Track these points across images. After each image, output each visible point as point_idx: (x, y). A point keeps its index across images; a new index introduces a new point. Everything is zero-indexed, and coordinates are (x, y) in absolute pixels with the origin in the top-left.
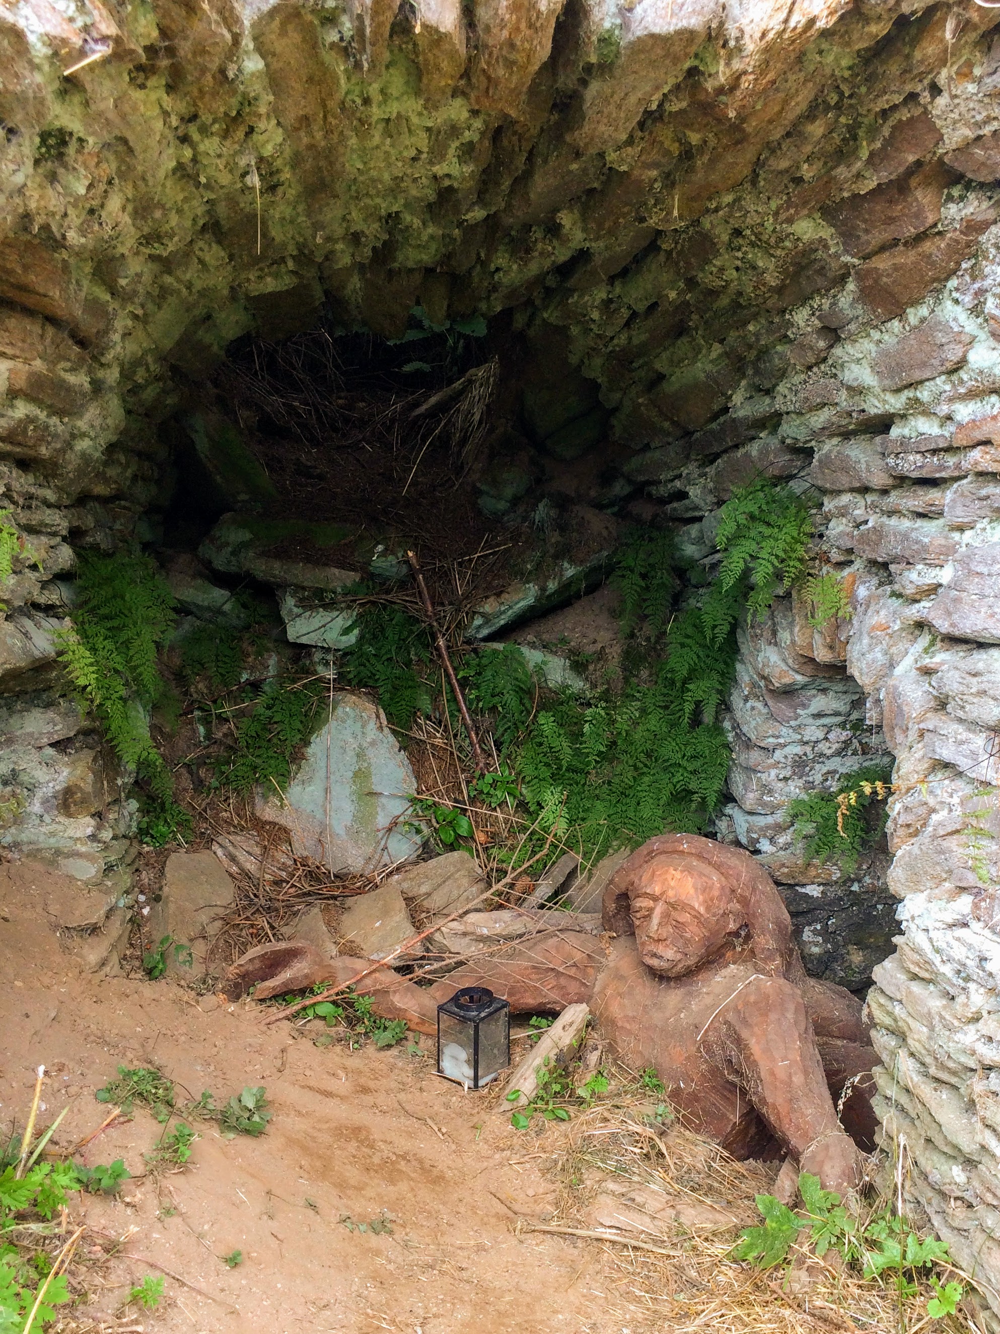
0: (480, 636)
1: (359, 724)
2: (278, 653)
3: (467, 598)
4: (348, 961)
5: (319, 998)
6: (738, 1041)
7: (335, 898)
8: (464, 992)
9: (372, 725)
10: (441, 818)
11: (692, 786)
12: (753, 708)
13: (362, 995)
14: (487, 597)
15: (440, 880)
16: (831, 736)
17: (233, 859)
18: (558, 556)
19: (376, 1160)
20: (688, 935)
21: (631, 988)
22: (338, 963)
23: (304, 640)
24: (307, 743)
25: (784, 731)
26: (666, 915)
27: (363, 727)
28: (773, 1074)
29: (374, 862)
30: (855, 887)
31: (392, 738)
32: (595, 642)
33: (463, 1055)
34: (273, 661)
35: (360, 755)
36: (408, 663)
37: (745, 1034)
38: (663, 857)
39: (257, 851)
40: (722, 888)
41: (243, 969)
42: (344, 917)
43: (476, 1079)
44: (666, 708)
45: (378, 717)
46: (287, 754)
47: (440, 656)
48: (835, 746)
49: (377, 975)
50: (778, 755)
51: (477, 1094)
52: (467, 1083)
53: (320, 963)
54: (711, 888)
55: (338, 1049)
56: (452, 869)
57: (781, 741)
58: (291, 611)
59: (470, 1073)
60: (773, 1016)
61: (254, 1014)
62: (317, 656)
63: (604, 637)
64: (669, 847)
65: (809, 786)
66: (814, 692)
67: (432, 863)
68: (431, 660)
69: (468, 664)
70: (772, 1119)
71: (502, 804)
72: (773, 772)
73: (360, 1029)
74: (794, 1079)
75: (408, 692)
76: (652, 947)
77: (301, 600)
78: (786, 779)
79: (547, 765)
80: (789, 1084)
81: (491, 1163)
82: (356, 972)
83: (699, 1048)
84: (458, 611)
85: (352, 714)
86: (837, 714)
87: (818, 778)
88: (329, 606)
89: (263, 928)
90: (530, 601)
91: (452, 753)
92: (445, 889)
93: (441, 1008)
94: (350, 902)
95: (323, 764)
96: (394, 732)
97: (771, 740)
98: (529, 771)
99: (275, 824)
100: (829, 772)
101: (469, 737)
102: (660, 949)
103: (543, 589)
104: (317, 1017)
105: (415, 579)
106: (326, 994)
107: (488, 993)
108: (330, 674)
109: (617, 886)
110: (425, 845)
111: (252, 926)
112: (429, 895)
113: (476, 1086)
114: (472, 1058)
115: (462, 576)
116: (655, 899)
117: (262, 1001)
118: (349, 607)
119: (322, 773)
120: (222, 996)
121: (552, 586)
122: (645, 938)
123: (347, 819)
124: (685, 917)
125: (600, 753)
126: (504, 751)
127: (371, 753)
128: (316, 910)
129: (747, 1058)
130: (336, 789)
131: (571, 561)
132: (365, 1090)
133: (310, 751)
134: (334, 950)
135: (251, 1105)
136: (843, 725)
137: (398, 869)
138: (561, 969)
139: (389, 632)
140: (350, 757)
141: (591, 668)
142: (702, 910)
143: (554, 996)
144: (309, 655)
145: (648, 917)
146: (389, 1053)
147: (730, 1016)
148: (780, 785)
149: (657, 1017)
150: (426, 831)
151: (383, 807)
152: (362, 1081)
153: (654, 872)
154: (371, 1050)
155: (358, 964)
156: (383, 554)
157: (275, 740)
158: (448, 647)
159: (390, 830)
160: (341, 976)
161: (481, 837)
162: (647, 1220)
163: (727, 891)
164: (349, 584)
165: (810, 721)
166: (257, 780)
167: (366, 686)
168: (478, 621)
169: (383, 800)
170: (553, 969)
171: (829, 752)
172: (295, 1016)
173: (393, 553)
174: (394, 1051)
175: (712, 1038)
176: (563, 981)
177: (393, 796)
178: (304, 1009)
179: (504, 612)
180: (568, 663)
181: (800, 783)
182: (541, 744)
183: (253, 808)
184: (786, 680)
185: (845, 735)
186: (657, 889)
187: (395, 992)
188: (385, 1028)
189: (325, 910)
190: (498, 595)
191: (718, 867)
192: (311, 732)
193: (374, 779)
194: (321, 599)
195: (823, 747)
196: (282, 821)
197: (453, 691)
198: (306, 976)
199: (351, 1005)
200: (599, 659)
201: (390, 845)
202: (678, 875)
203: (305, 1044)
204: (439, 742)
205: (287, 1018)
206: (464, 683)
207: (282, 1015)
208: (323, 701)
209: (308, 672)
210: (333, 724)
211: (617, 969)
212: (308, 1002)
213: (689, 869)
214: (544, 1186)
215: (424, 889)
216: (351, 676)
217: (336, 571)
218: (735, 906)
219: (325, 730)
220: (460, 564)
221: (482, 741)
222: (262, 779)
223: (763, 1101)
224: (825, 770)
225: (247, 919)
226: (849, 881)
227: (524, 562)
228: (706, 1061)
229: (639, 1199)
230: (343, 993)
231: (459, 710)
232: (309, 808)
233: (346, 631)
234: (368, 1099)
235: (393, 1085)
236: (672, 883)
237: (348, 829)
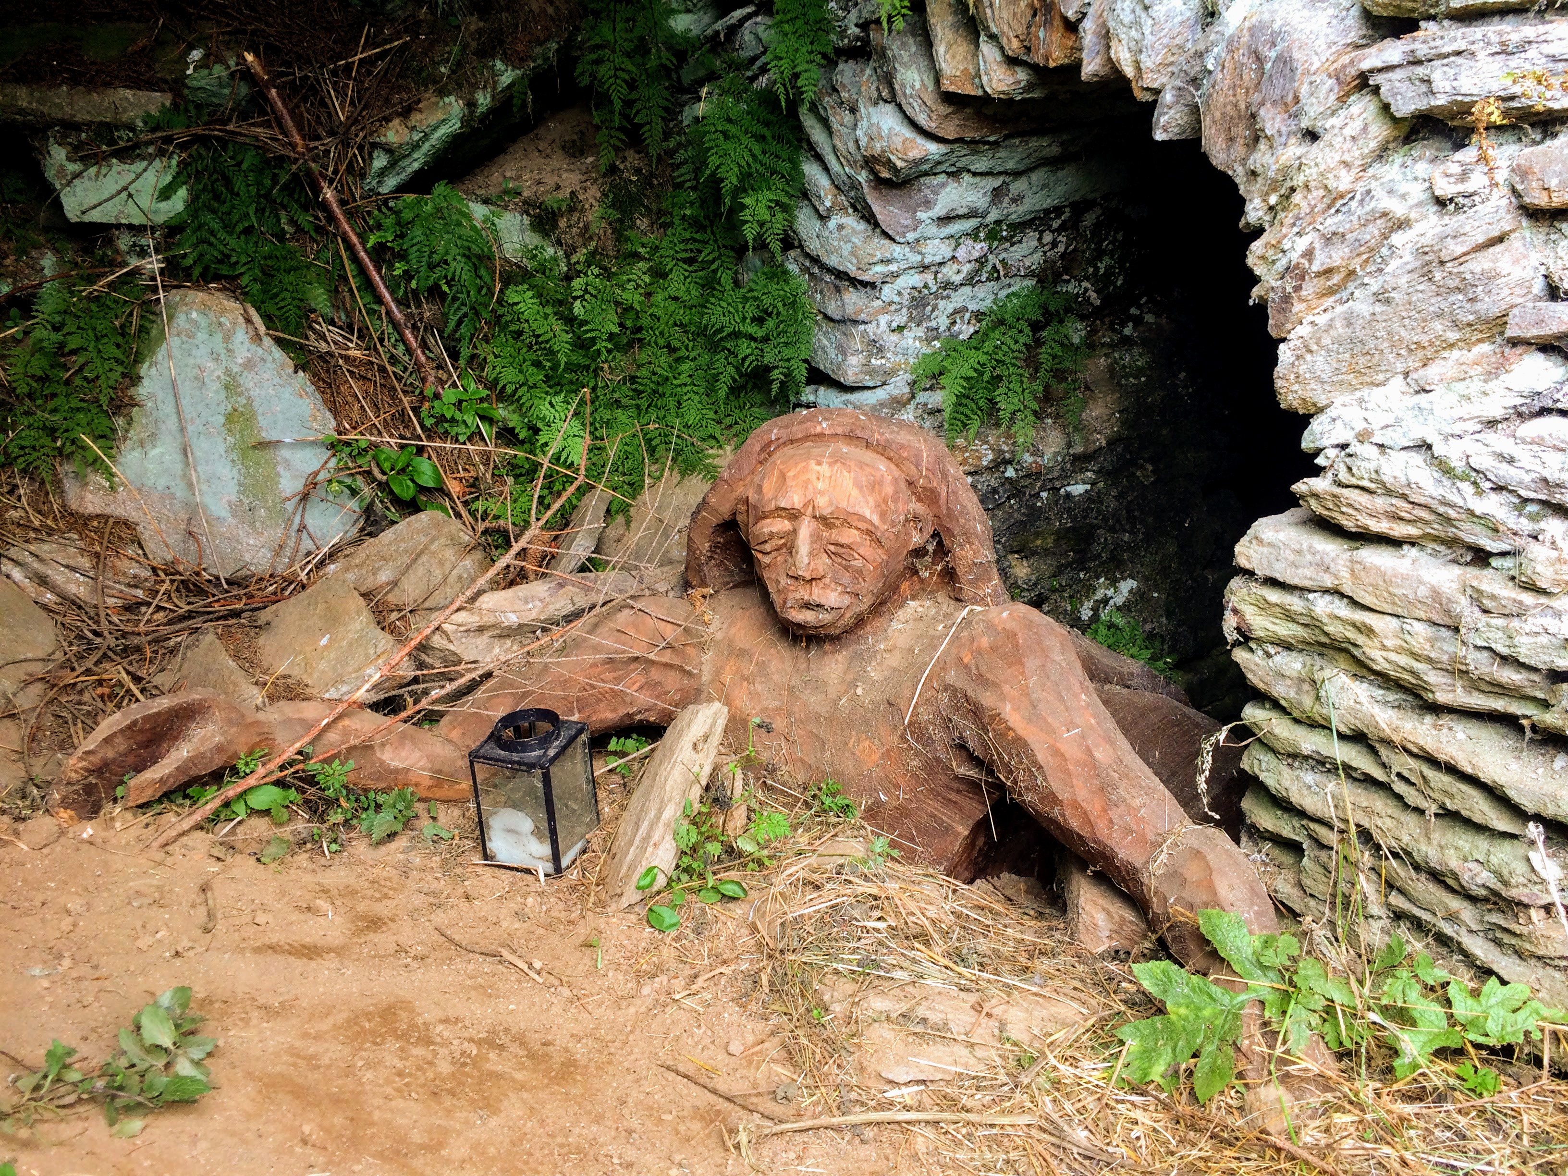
0: (384, 190)
1: (219, 337)
2: (56, 251)
3: (356, 122)
4: (289, 709)
5: (251, 781)
6: (976, 712)
7: (237, 614)
8: (509, 720)
9: (241, 336)
10: (386, 466)
11: (769, 358)
12: (840, 227)
13: (328, 761)
14: (388, 119)
15: (406, 560)
16: (961, 253)
17: (43, 581)
18: (485, 53)
19: (445, 1067)
20: (858, 563)
21: (762, 665)
22: (273, 715)
23: (95, 216)
24: (136, 380)
25: (897, 251)
26: (816, 538)
27: (227, 339)
28: (1057, 753)
29: (288, 552)
30: (1010, 473)
31: (278, 353)
32: (558, 188)
33: (525, 823)
34: (48, 262)
35: (231, 387)
36: (281, 236)
37: (987, 699)
38: (788, 450)
39: (85, 562)
40: (895, 481)
41: (95, 759)
42: (261, 641)
43: (556, 857)
44: (690, 261)
45: (248, 321)
46: (104, 401)
47: (331, 218)
48: (967, 268)
49: (346, 722)
50: (888, 292)
51: (563, 883)
52: (543, 868)
53: (242, 723)
54: (881, 483)
55: (302, 858)
56: (423, 540)
57: (893, 267)
58: (62, 169)
59: (545, 849)
60: (1032, 663)
61: (135, 832)
62: (124, 242)
63: (571, 180)
64: (798, 431)
65: (933, 334)
66: (942, 178)
67: (387, 535)
68: (319, 229)
69: (379, 226)
70: (1075, 824)
71: (476, 436)
72: (883, 320)
73: (336, 817)
74: (1098, 755)
75: (291, 277)
76: (803, 593)
77: (76, 148)
78: (900, 329)
79: (537, 364)
80: (1092, 763)
81: (639, 1007)
82: (308, 725)
83: (903, 738)
84: (346, 144)
85: (203, 322)
86: (972, 214)
87: (943, 322)
88: (127, 154)
89: (120, 684)
90: (453, 126)
91: (382, 369)
92: (420, 570)
93: (474, 757)
94: (263, 616)
95: (169, 408)
96: (279, 341)
97: (879, 268)
98: (509, 376)
99: (106, 518)
100: (956, 312)
101: (403, 340)
102: (817, 594)
103: (471, 104)
104: (253, 812)
105: (267, 100)
106: (261, 771)
107: (550, 716)
108: (153, 264)
109: (714, 511)
110: (368, 510)
111: (100, 683)
112: (395, 583)
113: (558, 869)
114: (544, 825)
115: (341, 93)
116: (794, 515)
117: (144, 806)
118: (161, 153)
119: (172, 423)
120: (65, 814)
121: (483, 100)
122: (784, 581)
123: (231, 492)
124: (849, 536)
125: (611, 337)
126: (465, 352)
127: (248, 381)
128: (210, 637)
129: (1001, 735)
130: (201, 447)
131: (507, 59)
132: (374, 923)
133: (143, 390)
134: (258, 696)
135: (166, 1041)
136: (974, 235)
137: (332, 555)
138: (652, 656)
139: (239, 184)
140: (214, 392)
141: (562, 223)
142: (875, 519)
143: (644, 699)
144: (109, 242)
145: (789, 547)
146: (393, 846)
147: (952, 677)
148: (894, 337)
149: (815, 701)
150: (367, 491)
151: (287, 464)
152: (362, 907)
153: (783, 476)
154: (360, 848)
155: (309, 710)
156: (203, 65)
157: (78, 381)
158: (342, 203)
159: (305, 497)
160: (281, 737)
161: (454, 487)
162: (962, 1052)
163: (903, 485)
164: (154, 111)
165: (933, 230)
166: (60, 450)
167: (217, 278)
168: (380, 161)
169: (285, 453)
170: (636, 659)
171: (957, 279)
172: (214, 819)
173: (221, 60)
174: (401, 842)
175: (925, 716)
176: (655, 674)
177: (301, 444)
178: (227, 804)
179: (416, 146)
180: (526, 220)
181: (920, 332)
182: (519, 334)
183: (62, 497)
184: (914, 154)
185: (979, 248)
186: (794, 499)
187: (383, 745)
188: (378, 807)
189: (225, 636)
190: (406, 113)
191: (882, 449)
192: (138, 360)
193: (262, 421)
194: (112, 142)
195: (950, 272)
196: (119, 511)
197: (362, 271)
198: (219, 749)
199: (311, 780)
200: (571, 210)
201: (309, 522)
202: (825, 469)
203: (244, 865)
204: (354, 353)
205: (199, 827)
206: (380, 254)
207: (187, 824)
208: (149, 309)
209: (114, 265)
210: (173, 342)
211: (730, 643)
212: (231, 791)
213: (838, 459)
214: (753, 1029)
215: (384, 577)
216: (189, 262)
217: (129, 94)
218: (918, 508)
219: (161, 354)
220: (334, 73)
221: (424, 346)
222: (68, 449)
223: (1054, 799)
224: (950, 310)
225: (88, 672)
226: (1000, 463)
227: (436, 64)
228: (918, 754)
229: (934, 1017)
230: (291, 763)
231: (379, 300)
232: (162, 483)
233: (165, 194)
234: (384, 940)
235: (419, 900)
236: (820, 485)
237: (234, 508)
